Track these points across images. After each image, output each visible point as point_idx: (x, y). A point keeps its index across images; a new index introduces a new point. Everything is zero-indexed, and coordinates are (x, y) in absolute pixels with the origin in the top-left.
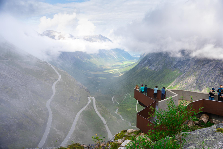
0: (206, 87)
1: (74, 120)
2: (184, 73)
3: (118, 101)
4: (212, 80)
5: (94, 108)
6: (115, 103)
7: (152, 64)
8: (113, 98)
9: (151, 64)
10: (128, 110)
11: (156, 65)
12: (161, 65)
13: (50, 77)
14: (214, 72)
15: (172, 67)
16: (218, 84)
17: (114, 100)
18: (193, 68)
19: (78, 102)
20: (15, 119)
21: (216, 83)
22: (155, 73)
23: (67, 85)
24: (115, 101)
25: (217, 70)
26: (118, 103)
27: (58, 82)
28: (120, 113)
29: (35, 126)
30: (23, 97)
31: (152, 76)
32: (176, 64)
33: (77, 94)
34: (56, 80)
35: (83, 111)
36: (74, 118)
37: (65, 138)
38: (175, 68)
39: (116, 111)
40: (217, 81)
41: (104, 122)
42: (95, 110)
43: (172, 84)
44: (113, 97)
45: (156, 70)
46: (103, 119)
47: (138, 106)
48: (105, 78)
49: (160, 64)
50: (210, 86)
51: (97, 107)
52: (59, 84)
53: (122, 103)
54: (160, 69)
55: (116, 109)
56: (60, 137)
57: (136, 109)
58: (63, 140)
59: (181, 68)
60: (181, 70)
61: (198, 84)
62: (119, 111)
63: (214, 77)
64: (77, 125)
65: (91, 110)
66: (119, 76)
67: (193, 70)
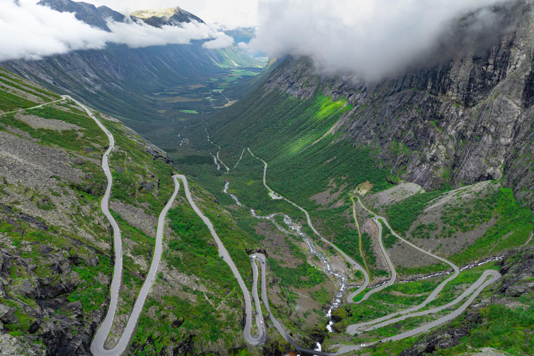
0: (393, 139)
1: (156, 231)
2: (356, 105)
3: (226, 165)
4: (403, 127)
5: (187, 199)
6: (221, 169)
7: (294, 84)
8: (217, 158)
9: (292, 84)
10: (249, 184)
11: (302, 87)
12: (311, 86)
13: (94, 144)
14: (407, 111)
15: (333, 93)
16: (413, 134)
17: (218, 162)
18: (372, 97)
19: (157, 191)
20: (64, 251)
21: (410, 132)
22: (299, 103)
23: (129, 158)
24: (221, 165)
25: (414, 107)
26: (228, 169)
27: (111, 152)
28: (233, 191)
29: (97, 257)
30: (62, 204)
31: (293, 110)
32: (341, 86)
33: (153, 174)
34: (106, 148)
35: (170, 211)
36: (156, 228)
37: (149, 268)
38: (339, 93)
39: (224, 188)
40: (412, 128)
41: (209, 227)
42: (190, 204)
43: (332, 129)
44: (216, 155)
45: (302, 97)
46: (206, 221)
47: (266, 175)
48: (195, 112)
49: (310, 84)
50: (398, 138)
51: (192, 196)
52: (115, 157)
53: (236, 169)
54: (310, 95)
55: (225, 183)
56: (142, 268)
57: (262, 182)
58: (147, 273)
59: (350, 95)
60: (350, 99)
61: (379, 133)
62: (230, 187)
63: (406, 121)
64: (164, 240)
65: (182, 204)
66: (226, 105)
67: (373, 102)
